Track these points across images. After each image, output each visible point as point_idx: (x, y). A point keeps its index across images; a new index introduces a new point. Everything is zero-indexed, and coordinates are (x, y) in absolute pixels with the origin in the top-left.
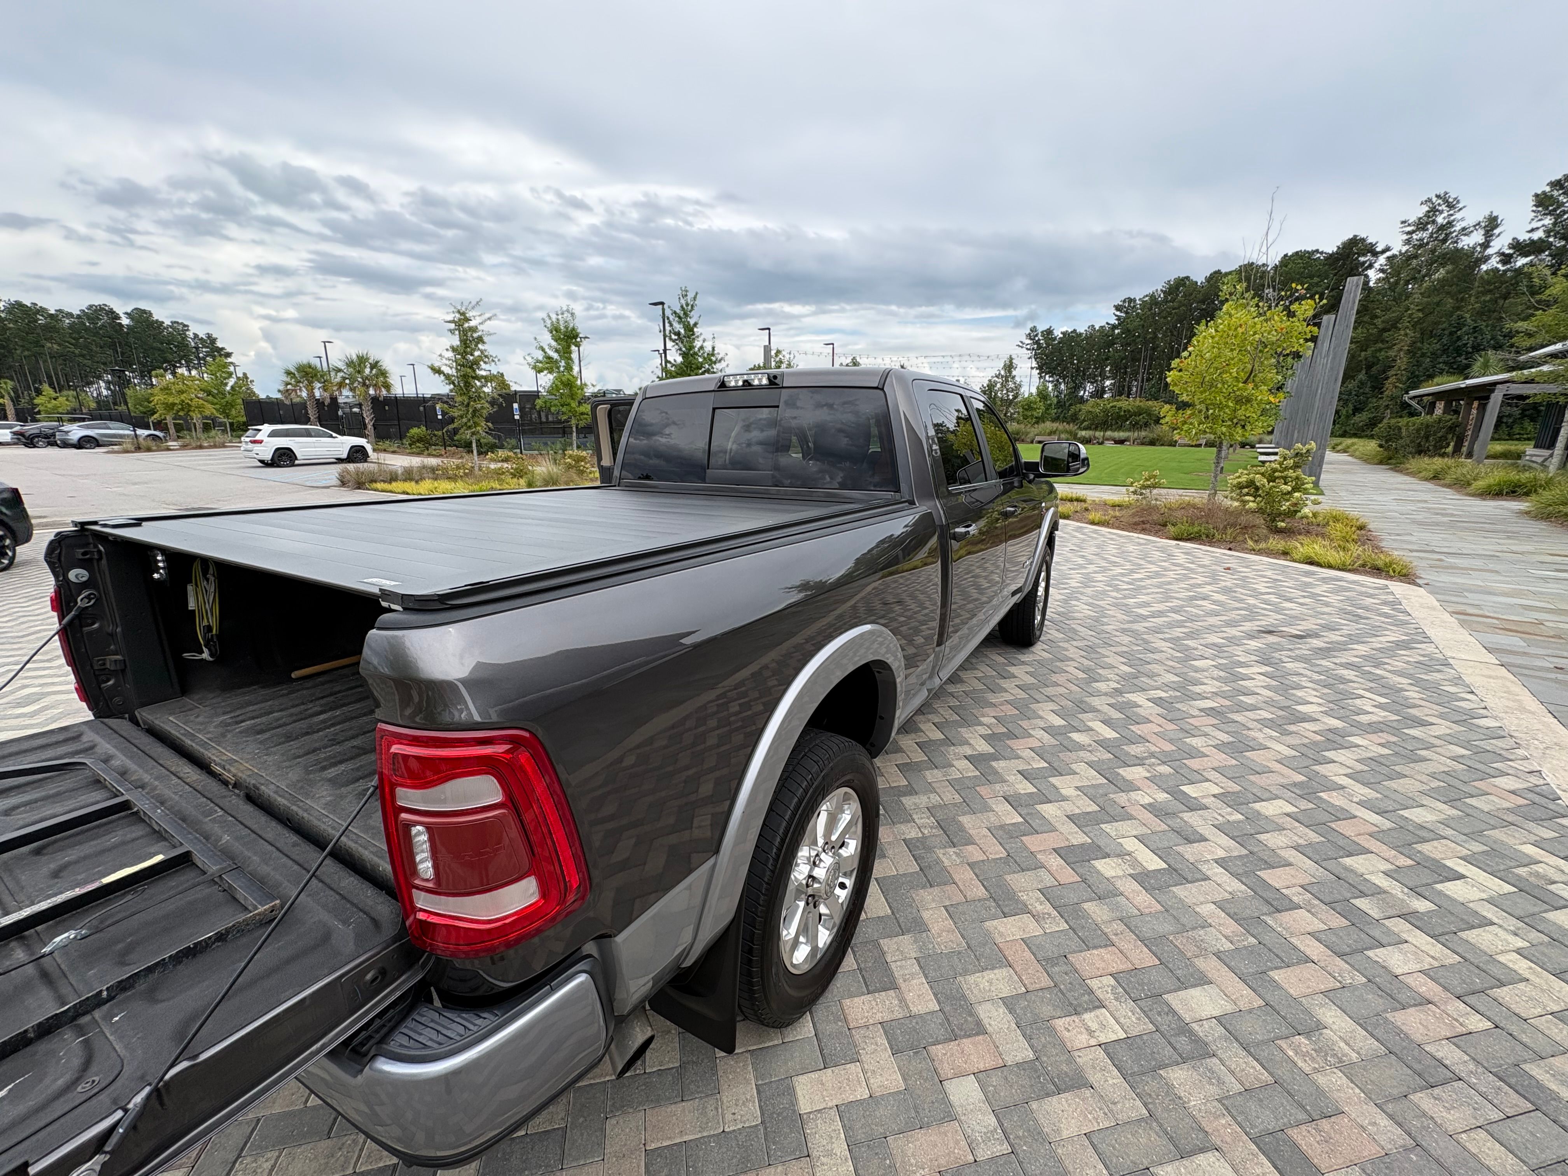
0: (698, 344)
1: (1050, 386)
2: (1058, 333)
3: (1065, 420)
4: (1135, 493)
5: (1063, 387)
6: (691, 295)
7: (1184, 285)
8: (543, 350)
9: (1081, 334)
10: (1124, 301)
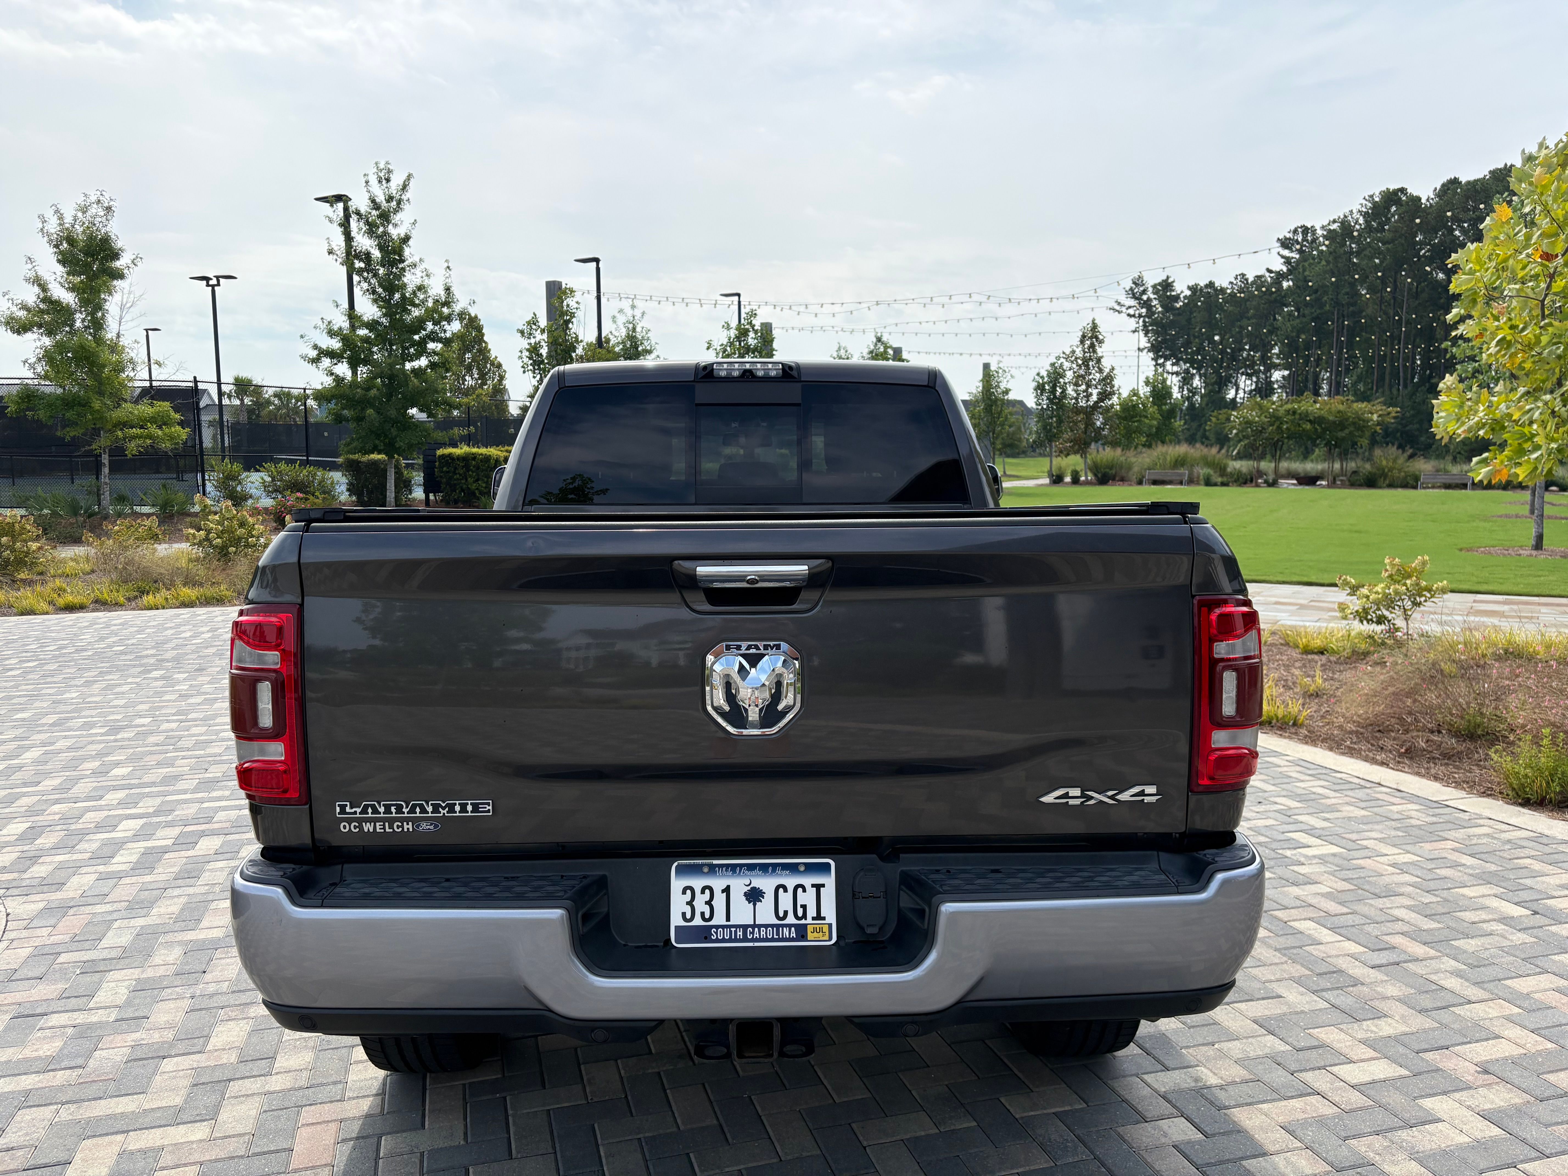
0: (411, 280)
1: (1174, 382)
2: (1181, 288)
3: (1205, 440)
4: (1363, 616)
5: (1197, 382)
6: (397, 181)
7: (1398, 202)
8: (44, 288)
9: (1223, 290)
10: (1295, 231)
